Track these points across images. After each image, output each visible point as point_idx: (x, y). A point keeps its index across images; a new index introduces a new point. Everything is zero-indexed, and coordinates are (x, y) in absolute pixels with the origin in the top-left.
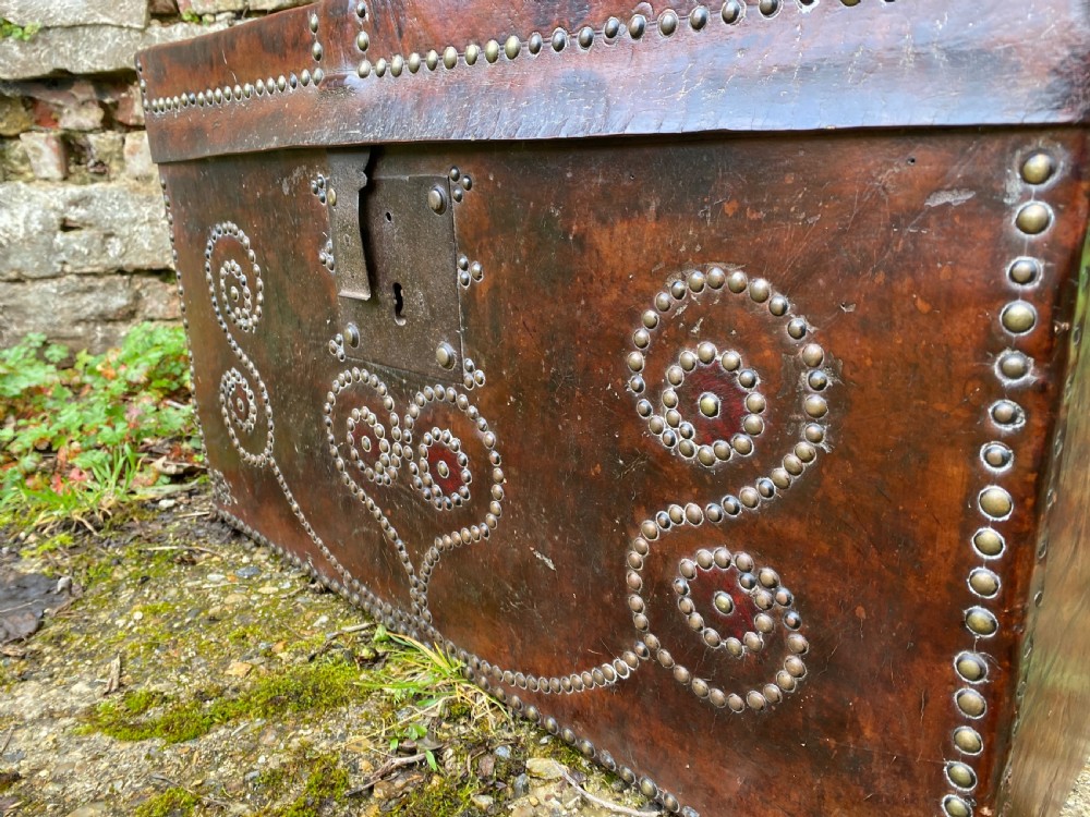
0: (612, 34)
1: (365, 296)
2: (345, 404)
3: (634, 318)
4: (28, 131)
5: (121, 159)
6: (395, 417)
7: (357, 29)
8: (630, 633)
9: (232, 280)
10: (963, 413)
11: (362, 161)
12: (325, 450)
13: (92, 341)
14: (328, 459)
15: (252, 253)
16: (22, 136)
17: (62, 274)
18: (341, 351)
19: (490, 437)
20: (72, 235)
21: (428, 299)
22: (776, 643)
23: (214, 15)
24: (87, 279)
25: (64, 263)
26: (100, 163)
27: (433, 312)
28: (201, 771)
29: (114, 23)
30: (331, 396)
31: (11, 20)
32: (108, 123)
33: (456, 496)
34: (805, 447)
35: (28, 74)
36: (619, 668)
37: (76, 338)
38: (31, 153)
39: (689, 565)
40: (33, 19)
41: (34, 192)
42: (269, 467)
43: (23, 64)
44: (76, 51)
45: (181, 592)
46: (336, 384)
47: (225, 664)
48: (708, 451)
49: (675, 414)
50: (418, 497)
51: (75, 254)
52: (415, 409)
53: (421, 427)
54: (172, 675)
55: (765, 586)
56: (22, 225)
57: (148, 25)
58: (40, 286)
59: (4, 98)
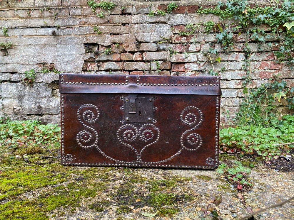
4: (57, 89)
23: (93, 71)
29: (76, 72)
31: (58, 70)
38: (58, 92)
40: (62, 71)
41: (57, 99)
56: (54, 105)
57: (82, 72)
58: (55, 116)
59: (55, 83)
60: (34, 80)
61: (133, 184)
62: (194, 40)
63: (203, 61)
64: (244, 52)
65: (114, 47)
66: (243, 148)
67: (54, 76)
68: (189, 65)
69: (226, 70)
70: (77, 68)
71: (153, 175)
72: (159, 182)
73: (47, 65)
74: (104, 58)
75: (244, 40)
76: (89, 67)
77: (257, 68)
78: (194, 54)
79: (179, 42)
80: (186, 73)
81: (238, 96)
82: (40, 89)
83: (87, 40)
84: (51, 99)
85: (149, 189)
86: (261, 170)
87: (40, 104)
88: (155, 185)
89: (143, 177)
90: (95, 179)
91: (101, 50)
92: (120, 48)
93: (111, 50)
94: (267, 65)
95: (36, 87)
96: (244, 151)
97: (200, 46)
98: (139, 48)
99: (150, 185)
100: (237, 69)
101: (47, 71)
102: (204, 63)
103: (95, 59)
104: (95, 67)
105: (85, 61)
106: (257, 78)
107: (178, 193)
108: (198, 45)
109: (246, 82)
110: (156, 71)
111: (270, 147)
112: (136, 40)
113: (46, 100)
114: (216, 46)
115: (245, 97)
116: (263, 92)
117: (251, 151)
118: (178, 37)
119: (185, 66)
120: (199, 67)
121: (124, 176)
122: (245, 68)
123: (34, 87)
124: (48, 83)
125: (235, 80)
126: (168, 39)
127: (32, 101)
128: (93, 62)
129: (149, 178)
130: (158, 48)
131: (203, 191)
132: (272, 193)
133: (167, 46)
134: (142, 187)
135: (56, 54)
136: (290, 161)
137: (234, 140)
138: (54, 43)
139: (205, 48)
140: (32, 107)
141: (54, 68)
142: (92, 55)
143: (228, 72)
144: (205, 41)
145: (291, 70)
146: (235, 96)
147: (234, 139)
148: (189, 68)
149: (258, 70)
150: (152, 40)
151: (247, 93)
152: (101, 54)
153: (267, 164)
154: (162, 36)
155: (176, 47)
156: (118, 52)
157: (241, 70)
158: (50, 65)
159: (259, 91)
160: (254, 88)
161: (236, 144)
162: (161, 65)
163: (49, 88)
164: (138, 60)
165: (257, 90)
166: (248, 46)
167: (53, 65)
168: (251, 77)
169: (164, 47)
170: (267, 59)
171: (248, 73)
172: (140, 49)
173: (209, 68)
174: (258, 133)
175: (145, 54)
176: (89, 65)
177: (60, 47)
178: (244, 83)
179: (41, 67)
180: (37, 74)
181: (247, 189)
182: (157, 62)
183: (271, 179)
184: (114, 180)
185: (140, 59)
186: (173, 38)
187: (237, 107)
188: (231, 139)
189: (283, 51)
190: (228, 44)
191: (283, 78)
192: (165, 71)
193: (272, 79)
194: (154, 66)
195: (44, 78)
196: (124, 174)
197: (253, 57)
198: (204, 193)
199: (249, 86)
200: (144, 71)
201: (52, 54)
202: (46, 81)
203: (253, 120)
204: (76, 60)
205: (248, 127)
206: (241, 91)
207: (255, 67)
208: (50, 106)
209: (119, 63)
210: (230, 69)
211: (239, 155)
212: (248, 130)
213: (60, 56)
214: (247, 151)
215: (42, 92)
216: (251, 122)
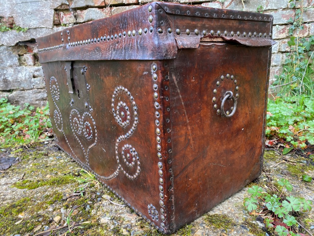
0: (102, 40)
1: (73, 92)
2: (73, 117)
3: (111, 97)
4: (26, 53)
6: (80, 119)
7: (68, 36)
8: (117, 164)
9: (54, 90)
11: (71, 64)
12: (71, 128)
13: (40, 105)
14: (71, 130)
15: (57, 83)
16: (24, 55)
17: (34, 88)
18: (71, 105)
19: (94, 123)
20: (36, 79)
21: (83, 93)
22: (136, 164)
23: (69, 24)
24: (39, 90)
25: (34, 86)
27: (84, 96)
28: (33, 195)
29: (45, 27)
30: (71, 115)
31: (21, 27)
33: (90, 137)
34: (135, 122)
35: (25, 40)
36: (116, 173)
37: (36, 104)
38: (26, 59)
39: (123, 148)
40: (26, 27)
41: (27, 68)
42: (63, 133)
43: (24, 38)
44: (37, 34)
45: (42, 161)
46: (71, 113)
47: (46, 175)
48: (124, 124)
49: (119, 117)
50: (84, 137)
51: (36, 83)
52: (83, 117)
53: (84, 121)
54: (34, 177)
55: (134, 152)
56: (24, 76)
57: (53, 27)
58: (28, 91)
59: (20, 46)
66: (289, 139)
67: (16, 36)
69: (263, 10)
70: (46, 21)
71: (123, 216)
73: (4, 20)
74: (82, 3)
76: (62, 19)
77: (312, 4)
81: (281, 50)
82: (2, 56)
84: (19, 68)
87: (6, 76)
96: (289, 143)
100: (281, 8)
101: (6, 29)
102: (230, 1)
103: (69, 5)
104: (71, 19)
105: (56, 10)
106: (311, 21)
109: (294, 28)
113: (13, 70)
115: (291, 52)
117: (304, 145)
124: (10, 47)
125: (277, 26)
128: (67, 10)
135: (14, 1)
137: (274, 126)
141: (15, 24)
146: (276, 50)
147: (275, 124)
149: (313, 7)
151: (294, 44)
157: (287, 8)
158: (9, 19)
159: (313, 41)
160: (306, 37)
161: (277, 132)
163: (14, 54)
164: (131, 2)
165: (309, 40)
167: (13, 19)
168: (302, 19)
171: (298, 14)
176: (62, 15)
178: (292, 29)
185: (134, 1)
187: (279, 67)
188: (270, 123)
195: (3, 39)
199: (298, 33)
201: (9, 2)
202: (7, 43)
203: (302, 86)
204: (43, 9)
205: (294, 98)
206: (285, 42)
207: (309, 3)
208: (19, 78)
209: (104, 10)
210: (270, 8)
211: (282, 150)
212: (295, 102)
213: (19, 5)
214: (296, 144)
215: (6, 60)
216: (299, 89)
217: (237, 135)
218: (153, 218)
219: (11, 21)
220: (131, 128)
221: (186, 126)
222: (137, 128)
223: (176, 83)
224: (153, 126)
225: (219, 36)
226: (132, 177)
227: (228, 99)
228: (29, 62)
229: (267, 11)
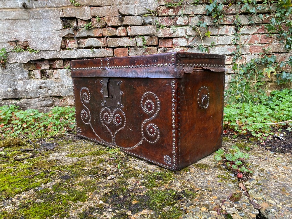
0: (138, 67)
1: (107, 96)
2: (103, 112)
3: (141, 98)
4: (35, 69)
5: (53, 75)
6: (111, 113)
7: (108, 62)
8: (142, 137)
9: (85, 95)
10: (170, 105)
11: (108, 79)
12: (100, 120)
14: (100, 121)
15: (89, 91)
16: (33, 70)
17: (39, 97)
18: (103, 105)
19: (124, 114)
20: (42, 89)
21: (116, 97)
22: (157, 133)
23: (73, 49)
24: (44, 98)
25: (40, 95)
26: (49, 76)
27: (117, 98)
28: (84, 160)
29: (54, 50)
30: (101, 112)
31: (34, 49)
32: (50, 68)
33: (119, 123)
34: (158, 110)
35: (36, 59)
36: (140, 143)
38: (35, 74)
39: (148, 126)
40: (38, 49)
41: (35, 81)
42: (89, 125)
43: (36, 57)
44: (46, 55)
46: (102, 110)
47: (84, 151)
48: (149, 112)
49: (146, 108)
50: (114, 125)
51: (42, 93)
52: (114, 112)
53: (115, 114)
54: (77, 152)
55: (156, 127)
56: (32, 87)
57: (60, 50)
58: (34, 99)
59: (31, 63)
60: (7, 61)
61: (127, 179)
62: (182, 13)
63: (192, 36)
64: (234, 25)
65: (95, 21)
66: (236, 128)
67: (29, 56)
68: (177, 40)
69: (215, 44)
70: (55, 45)
71: (147, 166)
72: (155, 176)
73: (20, 43)
74: (85, 34)
75: (234, 12)
76: (68, 45)
77: (247, 42)
78: (182, 28)
79: (166, 15)
80: (174, 49)
81: (228, 72)
82: (15, 70)
83: (64, 14)
84: (28, 81)
85: (146, 186)
86: (257, 152)
87: (16, 87)
88: (151, 179)
89: (137, 170)
90: (84, 176)
91: (81, 25)
92: (101, 22)
93: (91, 25)
94: (257, 39)
95: (10, 68)
96: (237, 132)
97: (189, 19)
98: (122, 21)
99: (146, 180)
100: (227, 44)
101: (20, 50)
102: (193, 38)
103: (74, 35)
104: (75, 45)
105: (63, 38)
106: (247, 53)
107: (177, 188)
108: (186, 18)
110: (142, 47)
111: (264, 127)
112: (119, 12)
113: (22, 82)
114: (205, 19)
115: (234, 74)
116: (253, 67)
117: (245, 132)
118: (165, 9)
119: (173, 41)
120: (188, 43)
121: (116, 169)
122: (235, 42)
123: (8, 68)
124: (23, 64)
126: (154, 11)
127: (7, 84)
128: (72, 38)
129: (143, 170)
130: (143, 21)
131: (204, 185)
132: (274, 181)
133: (153, 19)
134: (138, 182)
135: (30, 30)
136: (284, 140)
137: (227, 121)
138: (26, 17)
139: (194, 21)
140: (7, 91)
141: (28, 46)
142: (71, 31)
143: (218, 47)
144: (194, 14)
145: (280, 44)
147: (227, 120)
148: (178, 44)
149: (248, 44)
150: (137, 13)
151: (236, 69)
152: (80, 29)
153: (262, 145)
154: (147, 8)
155: (162, 20)
156: (100, 27)
157: (231, 44)
158: (24, 43)
159: (249, 67)
160: (244, 64)
161: (229, 125)
162: (148, 41)
163: (25, 69)
164: (122, 35)
165: (246, 66)
166: (238, 19)
167: (27, 43)
168: (241, 52)
169: (150, 20)
170: (257, 33)
171: (238, 48)
172: (124, 23)
173: (198, 43)
174: (250, 112)
175: (130, 28)
176: (67, 42)
177: (33, 22)
178: (235, 59)
179: (13, 45)
180: (9, 53)
181: (247, 177)
182: (143, 37)
183: (269, 164)
184: (105, 176)
185: (124, 34)
186: (160, 11)
187: (227, 84)
188: (224, 119)
189: (274, 24)
190: (218, 16)
191: (273, 53)
192: (152, 47)
193: (262, 54)
194: (140, 42)
195: (18, 58)
196: (115, 167)
197: (243, 30)
198: (205, 187)
199: (239, 61)
200: (129, 47)
201: (25, 30)
202: (20, 61)
203: (243, 97)
204: (53, 36)
205: (238, 105)
206: (231, 67)
207: (245, 41)
208: (28, 89)
209: (101, 39)
210: (220, 44)
211: (233, 136)
212: (238, 108)
213: (34, 32)
214: (241, 132)
215: (18, 74)
216: (241, 99)
217: (209, 120)
218: (168, 163)
219: (26, 44)
220: (155, 114)
221: (186, 111)
222: (159, 114)
223: (182, 89)
224: (170, 111)
225: (201, 67)
226: (153, 142)
227: (205, 99)
228: (38, 76)
229: (218, 46)
